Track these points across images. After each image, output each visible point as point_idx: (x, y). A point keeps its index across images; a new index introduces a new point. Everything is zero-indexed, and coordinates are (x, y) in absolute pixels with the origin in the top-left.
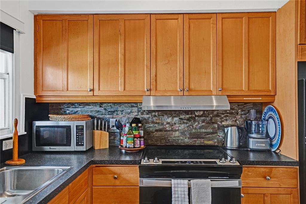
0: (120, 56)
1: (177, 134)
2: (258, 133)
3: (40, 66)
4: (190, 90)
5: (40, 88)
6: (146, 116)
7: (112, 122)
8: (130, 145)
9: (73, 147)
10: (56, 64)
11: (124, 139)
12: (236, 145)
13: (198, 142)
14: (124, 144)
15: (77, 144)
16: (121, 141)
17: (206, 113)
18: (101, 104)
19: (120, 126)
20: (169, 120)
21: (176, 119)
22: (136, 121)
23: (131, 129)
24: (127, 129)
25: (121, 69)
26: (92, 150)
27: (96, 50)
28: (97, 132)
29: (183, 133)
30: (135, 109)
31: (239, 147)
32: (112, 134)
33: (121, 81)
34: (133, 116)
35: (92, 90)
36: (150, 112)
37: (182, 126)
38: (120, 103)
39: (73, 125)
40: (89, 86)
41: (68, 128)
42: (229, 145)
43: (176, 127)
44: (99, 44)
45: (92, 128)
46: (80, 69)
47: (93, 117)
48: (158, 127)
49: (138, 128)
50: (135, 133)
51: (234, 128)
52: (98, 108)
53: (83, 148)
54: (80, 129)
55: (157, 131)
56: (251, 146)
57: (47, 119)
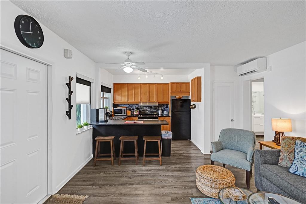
0: (134, 93)
1: (147, 111)
2: (166, 111)
3: (115, 95)
4: (150, 101)
5: (115, 100)
6: (140, 107)
7: (131, 108)
8: (136, 114)
9: (123, 114)
10: (119, 95)
11: (134, 112)
12: (161, 114)
13: (153, 113)
14: (135, 113)
15: (124, 113)
16: (134, 113)
17: (154, 106)
18: (128, 104)
19: (133, 109)
20: (146, 108)
21: (147, 108)
22: (137, 108)
23: (136, 110)
24: (135, 110)
25: (134, 96)
26: (127, 115)
27: (128, 91)
28: (128, 111)
29: (149, 111)
30: (137, 105)
31: (162, 114)
32: (131, 112)
33: (134, 99)
34: (136, 107)
35: (127, 101)
36: (141, 106)
37: (149, 110)
38: (133, 104)
39: (123, 109)
40: (126, 100)
41: (122, 110)
42: (159, 114)
43: (147, 110)
44: (129, 90)
45: (127, 110)
46: (124, 96)
47: (127, 107)
48: (143, 110)
49: (138, 110)
50: (137, 111)
51: (161, 110)
52: (128, 105)
53: (125, 114)
54: (124, 110)
55: (143, 111)
56: (164, 114)
57: (116, 108)
